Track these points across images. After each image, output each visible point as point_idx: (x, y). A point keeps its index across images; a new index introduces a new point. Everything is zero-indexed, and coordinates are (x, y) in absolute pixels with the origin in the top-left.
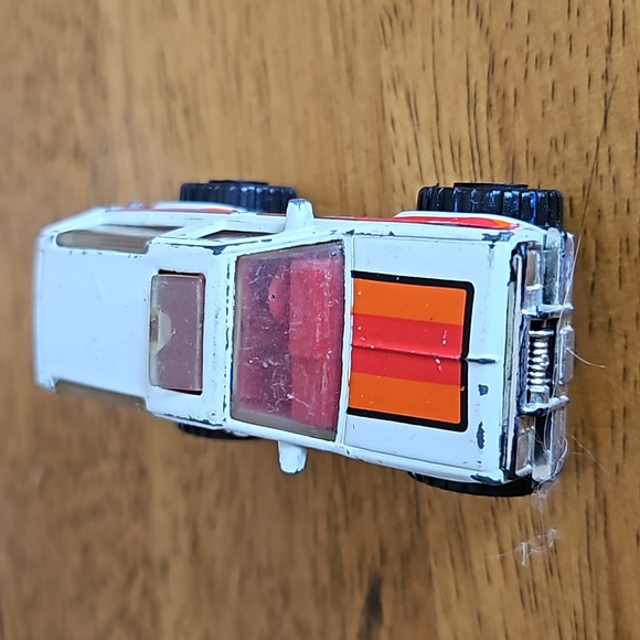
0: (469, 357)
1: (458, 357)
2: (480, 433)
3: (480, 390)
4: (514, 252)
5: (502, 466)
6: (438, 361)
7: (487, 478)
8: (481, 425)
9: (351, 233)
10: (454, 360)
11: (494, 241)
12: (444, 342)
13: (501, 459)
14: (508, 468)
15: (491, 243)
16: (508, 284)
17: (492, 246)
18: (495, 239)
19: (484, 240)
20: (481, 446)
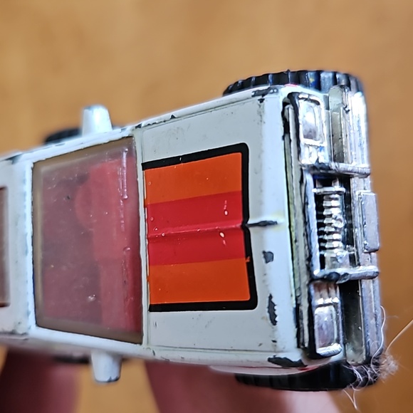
0: (250, 222)
1: (239, 225)
2: (271, 306)
3: (265, 257)
4: (285, 104)
5: (300, 344)
6: (222, 235)
7: (286, 359)
8: (271, 297)
9: (139, 126)
10: (236, 229)
11: (263, 95)
12: (226, 213)
13: (298, 336)
14: (306, 345)
15: (260, 97)
16: (283, 138)
17: (262, 101)
18: (264, 93)
19: (253, 96)
20: (274, 322)
